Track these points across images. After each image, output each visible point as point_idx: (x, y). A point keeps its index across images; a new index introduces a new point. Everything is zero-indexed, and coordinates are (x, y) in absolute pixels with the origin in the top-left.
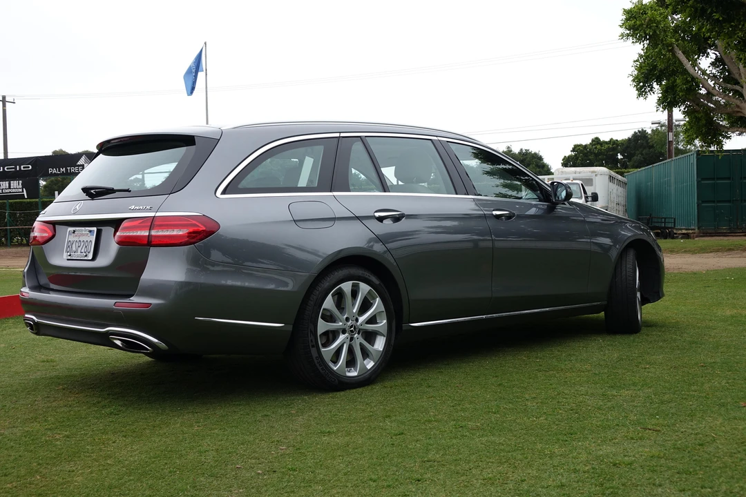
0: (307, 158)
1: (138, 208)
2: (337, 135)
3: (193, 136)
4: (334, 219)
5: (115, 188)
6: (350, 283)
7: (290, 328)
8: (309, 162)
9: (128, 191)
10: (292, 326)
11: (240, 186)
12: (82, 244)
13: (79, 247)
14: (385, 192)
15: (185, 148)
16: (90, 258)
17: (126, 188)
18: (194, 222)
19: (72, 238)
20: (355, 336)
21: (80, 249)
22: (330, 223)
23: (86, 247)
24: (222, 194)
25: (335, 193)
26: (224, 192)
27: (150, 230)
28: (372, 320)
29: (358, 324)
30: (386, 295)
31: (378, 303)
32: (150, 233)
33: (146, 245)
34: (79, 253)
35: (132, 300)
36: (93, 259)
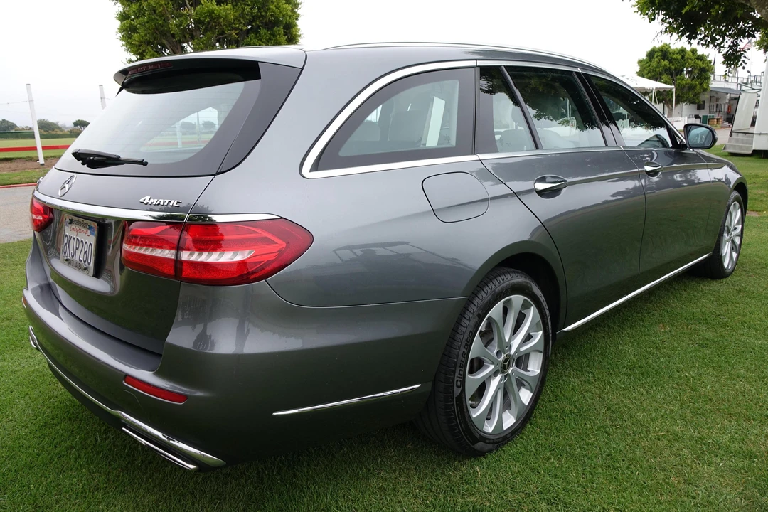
0: (436, 98)
1: (155, 201)
2: (473, 63)
3: (257, 62)
4: (487, 200)
7: (428, 385)
8: (438, 106)
9: (143, 163)
10: (431, 384)
11: (344, 152)
12: (81, 245)
13: (77, 249)
15: (243, 83)
17: (139, 158)
18: (265, 233)
19: (68, 231)
20: (510, 371)
21: (78, 252)
22: (483, 207)
24: (311, 170)
25: (482, 157)
26: (315, 167)
27: (177, 250)
29: (512, 352)
30: (542, 299)
31: (532, 313)
32: (177, 255)
33: (168, 276)
34: (77, 259)
35: (151, 379)
36: (96, 276)
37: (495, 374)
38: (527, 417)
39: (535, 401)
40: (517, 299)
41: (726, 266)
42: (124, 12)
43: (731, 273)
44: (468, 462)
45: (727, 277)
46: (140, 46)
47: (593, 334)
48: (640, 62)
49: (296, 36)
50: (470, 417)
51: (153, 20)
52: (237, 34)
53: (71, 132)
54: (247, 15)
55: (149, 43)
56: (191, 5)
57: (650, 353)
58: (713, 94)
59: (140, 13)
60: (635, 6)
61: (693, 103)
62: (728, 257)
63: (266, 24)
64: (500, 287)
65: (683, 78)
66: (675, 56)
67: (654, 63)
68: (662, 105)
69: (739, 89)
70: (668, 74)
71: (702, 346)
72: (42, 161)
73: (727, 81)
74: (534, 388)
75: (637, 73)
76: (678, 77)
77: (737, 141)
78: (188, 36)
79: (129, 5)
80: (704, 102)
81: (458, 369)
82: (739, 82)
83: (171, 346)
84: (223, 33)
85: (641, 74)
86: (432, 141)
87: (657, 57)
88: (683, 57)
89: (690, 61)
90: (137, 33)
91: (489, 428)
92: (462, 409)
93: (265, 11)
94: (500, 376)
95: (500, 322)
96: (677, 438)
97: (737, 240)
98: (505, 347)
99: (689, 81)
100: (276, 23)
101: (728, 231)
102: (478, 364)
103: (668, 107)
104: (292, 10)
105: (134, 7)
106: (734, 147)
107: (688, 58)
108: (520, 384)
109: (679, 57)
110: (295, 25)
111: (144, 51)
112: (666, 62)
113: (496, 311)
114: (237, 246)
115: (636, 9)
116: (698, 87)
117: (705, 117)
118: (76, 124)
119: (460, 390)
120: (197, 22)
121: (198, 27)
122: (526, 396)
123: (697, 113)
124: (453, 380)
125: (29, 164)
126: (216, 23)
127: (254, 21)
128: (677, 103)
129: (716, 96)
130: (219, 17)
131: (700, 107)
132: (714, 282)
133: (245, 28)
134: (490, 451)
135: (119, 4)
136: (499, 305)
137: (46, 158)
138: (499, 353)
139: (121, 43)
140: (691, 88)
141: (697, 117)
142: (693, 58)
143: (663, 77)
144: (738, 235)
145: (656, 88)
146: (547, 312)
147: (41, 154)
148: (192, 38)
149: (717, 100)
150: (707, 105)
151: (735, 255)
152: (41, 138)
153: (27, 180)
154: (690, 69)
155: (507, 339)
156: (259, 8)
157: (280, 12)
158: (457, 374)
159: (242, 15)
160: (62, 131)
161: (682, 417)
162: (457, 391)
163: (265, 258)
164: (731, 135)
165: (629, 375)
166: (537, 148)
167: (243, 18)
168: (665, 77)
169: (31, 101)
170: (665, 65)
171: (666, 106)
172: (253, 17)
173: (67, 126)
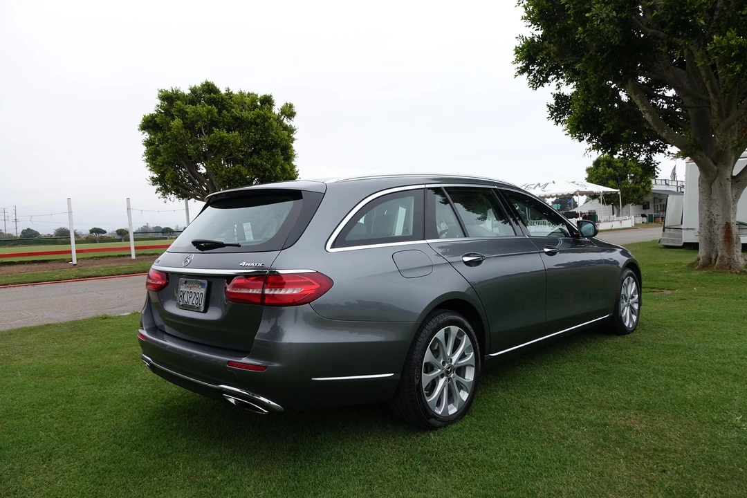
0: (400, 208)
1: (249, 264)
2: (423, 186)
3: (300, 191)
4: (432, 266)
5: (225, 243)
7: (399, 376)
8: (402, 212)
9: (238, 245)
10: (400, 374)
11: (348, 238)
12: (193, 295)
13: (190, 298)
15: (292, 202)
16: (202, 311)
17: (236, 243)
18: (308, 280)
19: (183, 289)
20: (452, 376)
21: (191, 300)
22: (429, 271)
23: (197, 298)
24: (331, 248)
25: (429, 241)
26: (333, 247)
27: (263, 288)
28: (463, 356)
29: (453, 363)
30: (472, 330)
31: (465, 340)
32: (263, 291)
33: (258, 303)
34: (190, 304)
35: (245, 360)
36: (205, 311)
37: (442, 376)
38: (466, 409)
39: (470, 399)
40: (454, 329)
41: (627, 325)
42: (150, 140)
43: (632, 331)
44: (426, 433)
46: (162, 166)
47: (520, 368)
48: (588, 170)
49: (292, 155)
50: (426, 402)
51: (174, 145)
52: (243, 155)
53: (87, 238)
54: (252, 140)
55: (169, 163)
56: (206, 134)
57: (556, 378)
58: (656, 196)
59: (164, 140)
60: (565, 130)
61: (639, 204)
62: (629, 319)
63: (267, 146)
64: (442, 320)
65: (628, 183)
66: (618, 165)
67: (601, 170)
68: (611, 206)
69: (679, 191)
70: (613, 180)
71: (594, 373)
72: (75, 262)
73: (668, 185)
74: (469, 391)
75: (586, 179)
76: (623, 182)
77: (670, 235)
78: (202, 158)
79: (155, 134)
80: (648, 203)
81: (417, 367)
82: (679, 185)
84: (231, 154)
85: (589, 180)
87: (603, 165)
88: (625, 165)
89: (631, 168)
90: (161, 155)
91: (439, 411)
92: (420, 393)
93: (266, 137)
94: (445, 378)
95: (444, 343)
96: (562, 419)
97: (636, 306)
98: (447, 360)
99: (633, 185)
100: (276, 146)
101: (626, 299)
102: (430, 368)
103: (617, 208)
104: (289, 136)
105: (160, 135)
106: (667, 240)
107: (630, 166)
108: (461, 386)
109: (622, 165)
110: (291, 147)
111: (165, 170)
112: (610, 170)
113: (440, 334)
114: (294, 285)
115: (566, 132)
116: (641, 190)
117: (650, 216)
118: (92, 231)
119: (418, 381)
120: (210, 147)
121: (211, 150)
122: (464, 396)
123: (643, 212)
124: (414, 374)
125: (63, 265)
126: (225, 147)
127: (257, 144)
128: (624, 204)
129: (660, 197)
130: (228, 142)
131: (646, 207)
132: (619, 337)
133: (250, 151)
134: (440, 427)
135: (146, 133)
136: (442, 332)
137: (77, 259)
138: (444, 363)
139: (146, 164)
140: (636, 191)
141: (643, 216)
142: (634, 165)
143: (609, 182)
144: (636, 303)
145: (603, 192)
146: (476, 340)
147: (74, 256)
148: (206, 159)
149: (661, 200)
150: (651, 205)
151: (634, 318)
152: (76, 244)
153: (67, 278)
154: (632, 175)
155: (449, 354)
156: (261, 135)
157: (279, 137)
158: (416, 371)
159: (247, 141)
160: (79, 238)
161: (569, 410)
162: (417, 381)
163: (309, 292)
164: (664, 230)
165: (539, 390)
166: (466, 237)
167: (248, 142)
168: (611, 182)
169: (70, 212)
170: (610, 172)
171: (615, 207)
172: (256, 142)
173: (83, 233)
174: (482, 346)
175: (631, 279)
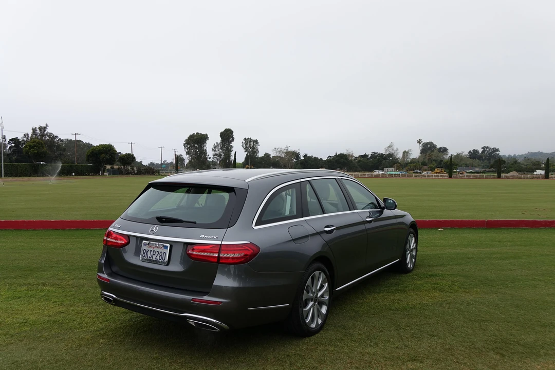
0: (288, 196)
1: (207, 237)
2: (299, 181)
3: (233, 188)
5: (183, 220)
6: (318, 272)
8: (289, 198)
9: (195, 223)
10: (292, 304)
11: (264, 219)
13: (154, 255)
14: (324, 214)
16: (165, 264)
18: (247, 248)
19: (146, 248)
22: (307, 238)
23: (160, 256)
24: (255, 226)
25: (305, 218)
27: (219, 253)
32: (219, 255)
33: (215, 262)
34: (154, 259)
35: (206, 298)
36: (167, 265)
40: (316, 273)
41: (409, 266)
45: (409, 272)
62: (410, 262)
83: (216, 286)
86: (287, 213)
91: (313, 326)
97: (414, 253)
151: (413, 261)
174: (333, 282)
175: (412, 235)
